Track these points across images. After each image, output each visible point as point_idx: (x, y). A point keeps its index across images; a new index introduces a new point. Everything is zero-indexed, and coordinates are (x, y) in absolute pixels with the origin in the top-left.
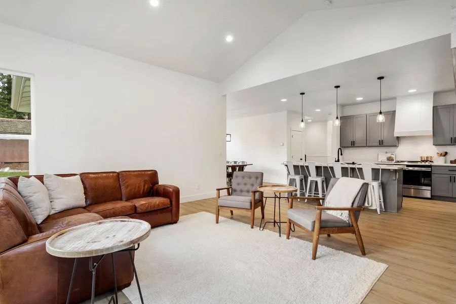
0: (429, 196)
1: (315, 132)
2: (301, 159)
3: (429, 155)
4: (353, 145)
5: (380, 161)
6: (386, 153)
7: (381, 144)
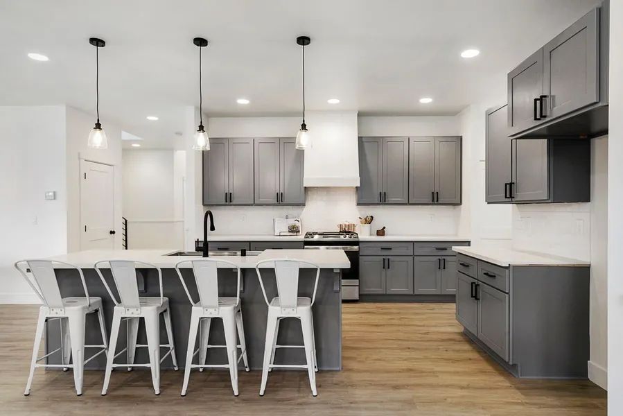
0: (356, 297)
1: (147, 170)
2: (112, 232)
3: (351, 221)
4: (229, 200)
5: (277, 233)
6: (287, 217)
7: (280, 200)
